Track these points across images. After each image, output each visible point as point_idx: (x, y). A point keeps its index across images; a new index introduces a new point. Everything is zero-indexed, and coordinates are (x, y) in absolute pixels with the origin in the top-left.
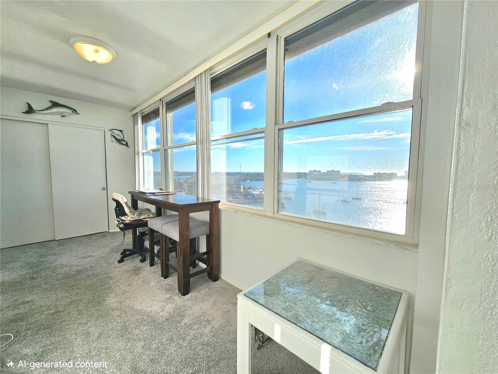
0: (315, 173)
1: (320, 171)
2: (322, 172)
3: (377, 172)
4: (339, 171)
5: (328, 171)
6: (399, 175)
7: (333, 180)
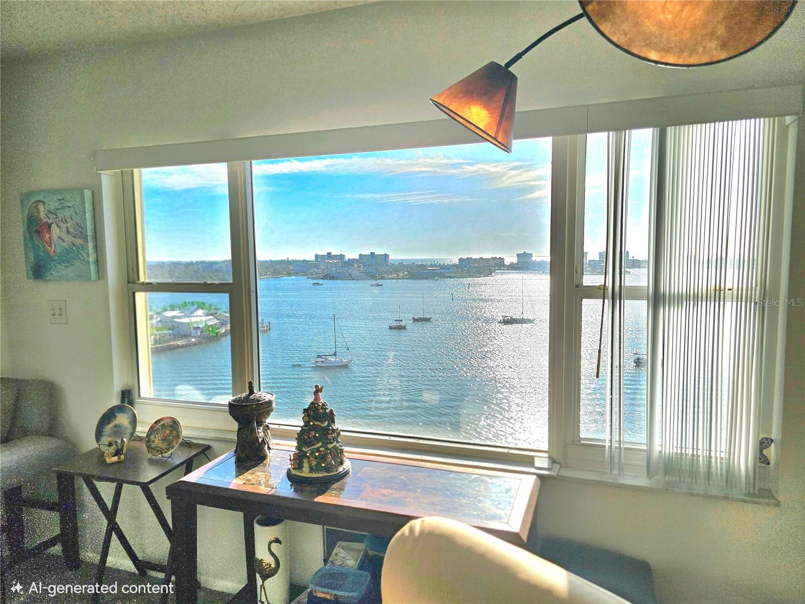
0: (331, 261)
1: (341, 257)
2: (347, 259)
3: (465, 257)
4: (386, 256)
5: (360, 255)
6: (507, 262)
7: (374, 277)
